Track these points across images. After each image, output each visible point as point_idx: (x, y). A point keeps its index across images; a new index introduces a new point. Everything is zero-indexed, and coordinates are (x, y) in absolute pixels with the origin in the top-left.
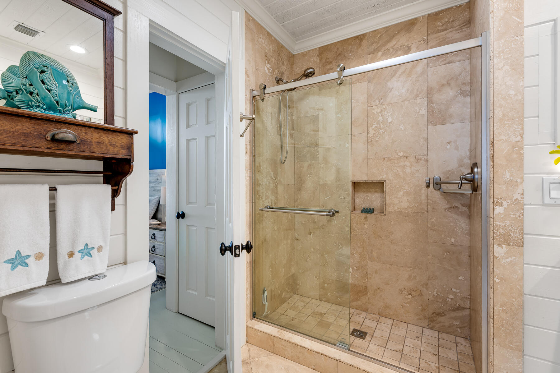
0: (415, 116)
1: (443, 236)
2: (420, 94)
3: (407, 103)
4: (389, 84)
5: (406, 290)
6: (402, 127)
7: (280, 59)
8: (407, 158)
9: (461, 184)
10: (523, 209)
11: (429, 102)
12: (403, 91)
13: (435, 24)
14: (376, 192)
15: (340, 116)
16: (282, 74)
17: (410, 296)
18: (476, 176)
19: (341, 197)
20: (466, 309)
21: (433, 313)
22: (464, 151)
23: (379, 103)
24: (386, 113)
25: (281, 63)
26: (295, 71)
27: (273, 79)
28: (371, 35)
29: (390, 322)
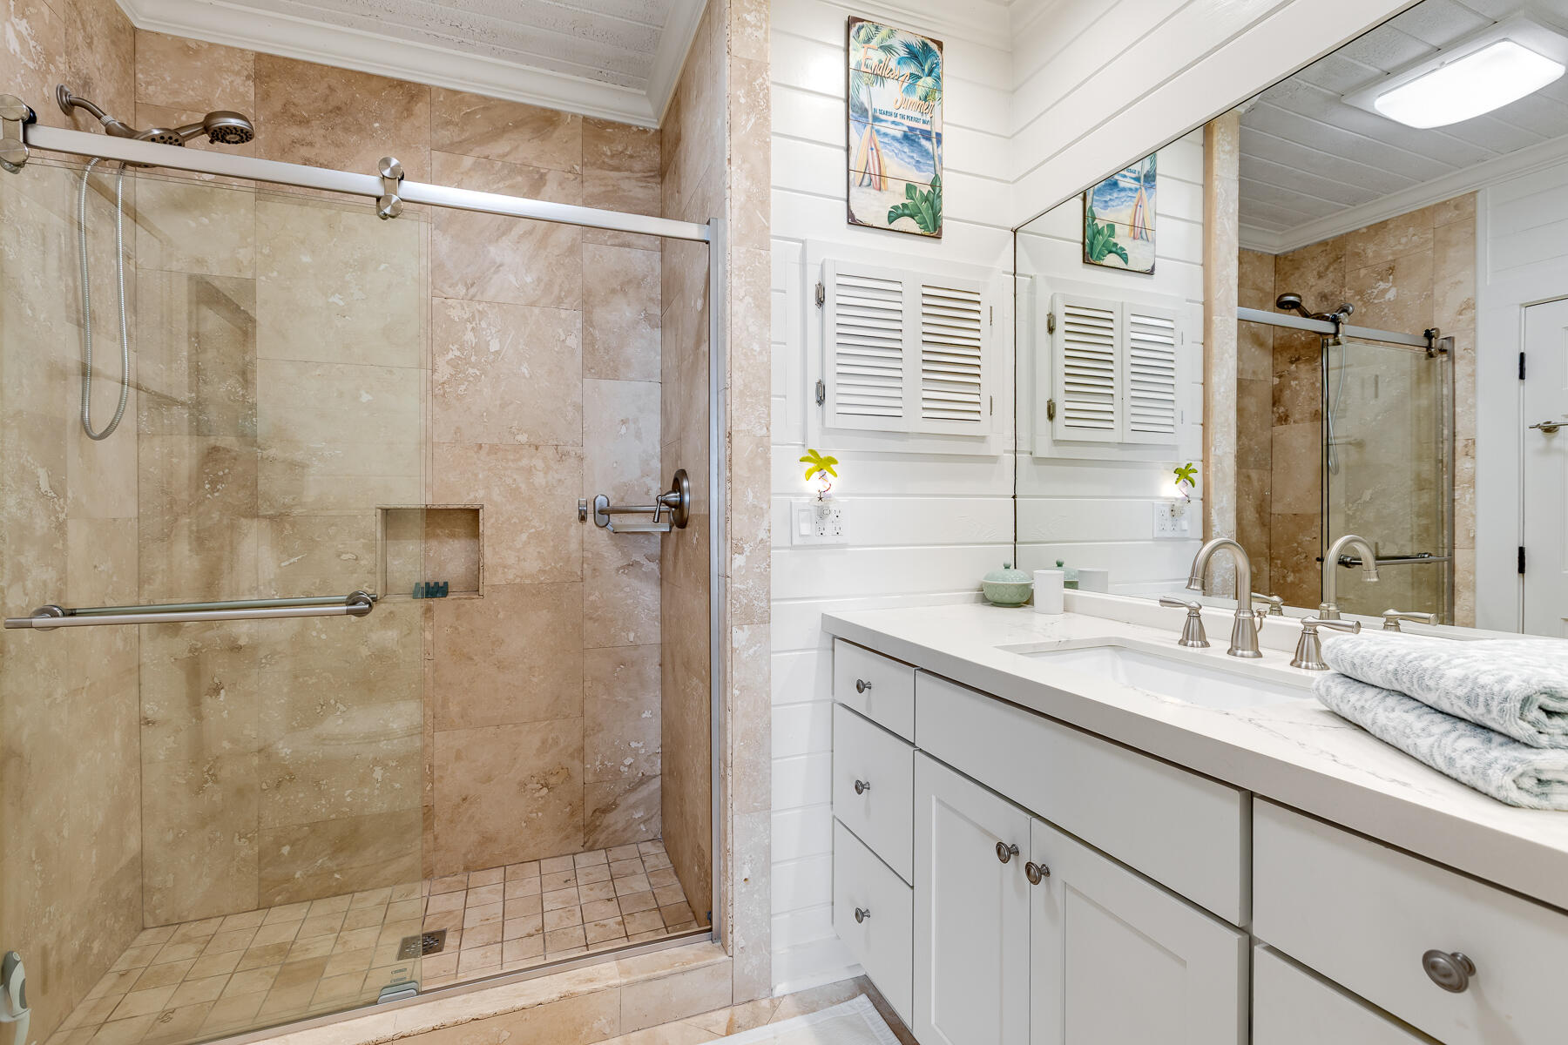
0: (556, 349)
1: (613, 630)
2: (566, 296)
3: (536, 311)
4: (493, 250)
5: (535, 780)
6: (525, 370)
7: (75, 22)
8: (537, 449)
9: (659, 512)
10: (770, 557)
11: (586, 321)
12: (529, 279)
13: (596, 146)
14: (453, 536)
15: (342, 303)
16: (88, 83)
17: (545, 790)
18: (687, 498)
19: (344, 557)
20: (655, 776)
21: (595, 811)
22: (651, 442)
23: (466, 295)
24: (484, 325)
25: (80, 39)
26: (141, 90)
27: (45, 89)
28: (442, 99)
29: (496, 875)
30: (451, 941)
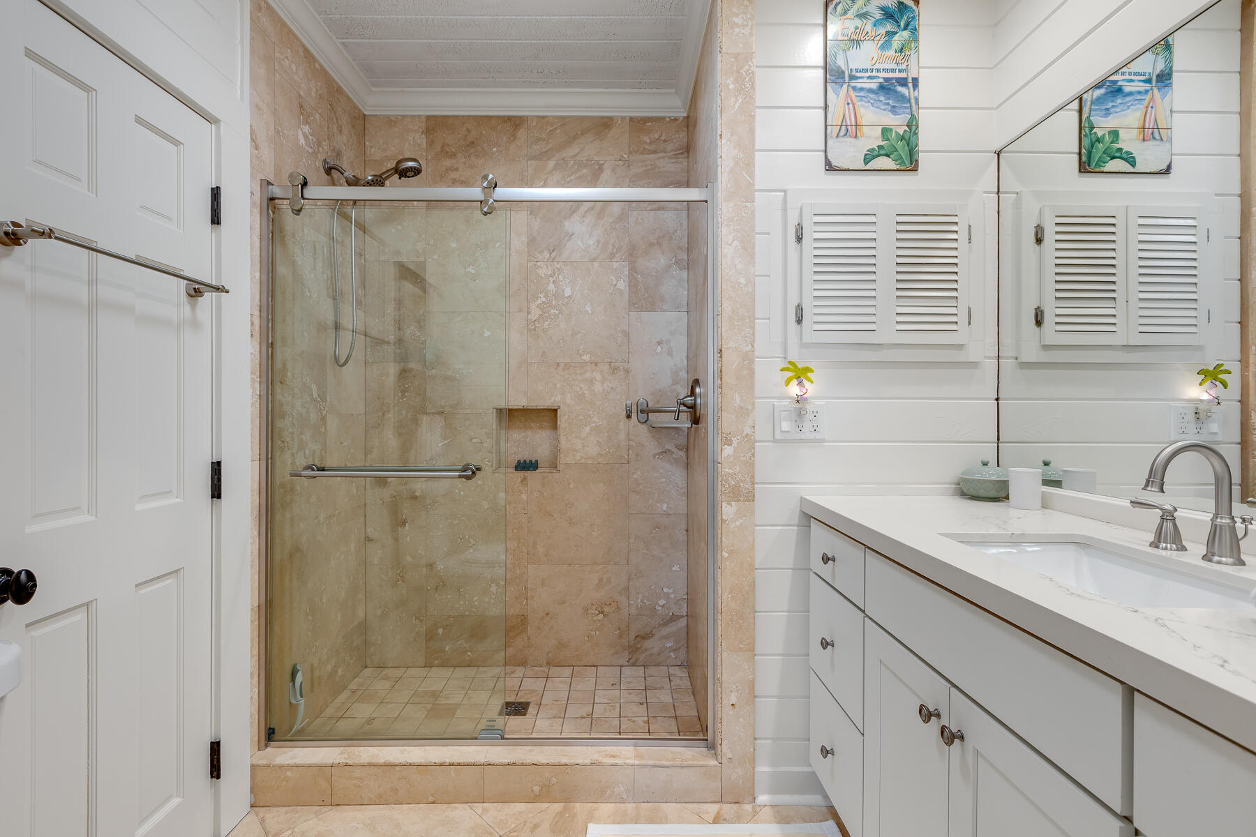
0: (610, 291)
1: (651, 501)
2: (617, 252)
3: (596, 264)
4: (567, 224)
5: (594, 607)
6: (588, 308)
7: (333, 119)
8: (596, 365)
9: (679, 412)
11: (631, 269)
12: (591, 242)
13: (639, 137)
14: (541, 428)
15: (473, 272)
16: (339, 154)
17: (601, 616)
18: (699, 401)
19: (474, 441)
20: (682, 617)
21: (636, 637)
22: (680, 359)
23: (549, 257)
24: (560, 277)
25: (335, 129)
26: (368, 152)
27: (317, 163)
28: (534, 124)
29: (567, 671)
30: (532, 710)
